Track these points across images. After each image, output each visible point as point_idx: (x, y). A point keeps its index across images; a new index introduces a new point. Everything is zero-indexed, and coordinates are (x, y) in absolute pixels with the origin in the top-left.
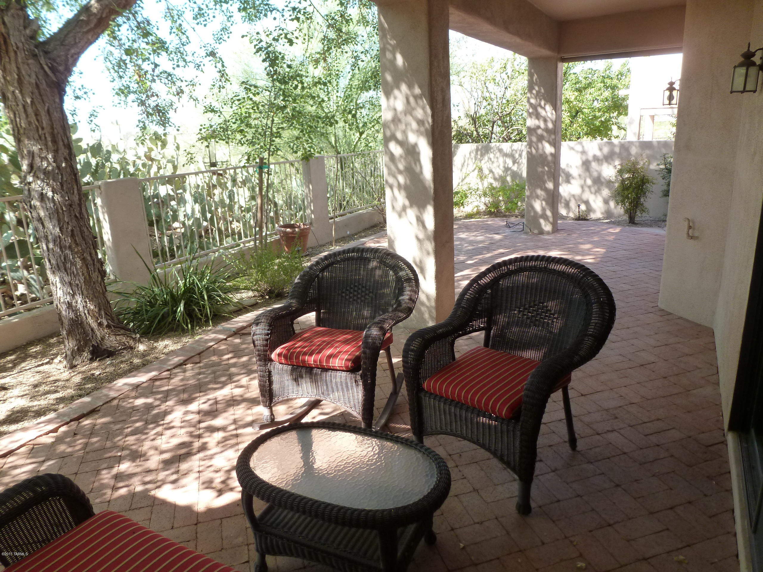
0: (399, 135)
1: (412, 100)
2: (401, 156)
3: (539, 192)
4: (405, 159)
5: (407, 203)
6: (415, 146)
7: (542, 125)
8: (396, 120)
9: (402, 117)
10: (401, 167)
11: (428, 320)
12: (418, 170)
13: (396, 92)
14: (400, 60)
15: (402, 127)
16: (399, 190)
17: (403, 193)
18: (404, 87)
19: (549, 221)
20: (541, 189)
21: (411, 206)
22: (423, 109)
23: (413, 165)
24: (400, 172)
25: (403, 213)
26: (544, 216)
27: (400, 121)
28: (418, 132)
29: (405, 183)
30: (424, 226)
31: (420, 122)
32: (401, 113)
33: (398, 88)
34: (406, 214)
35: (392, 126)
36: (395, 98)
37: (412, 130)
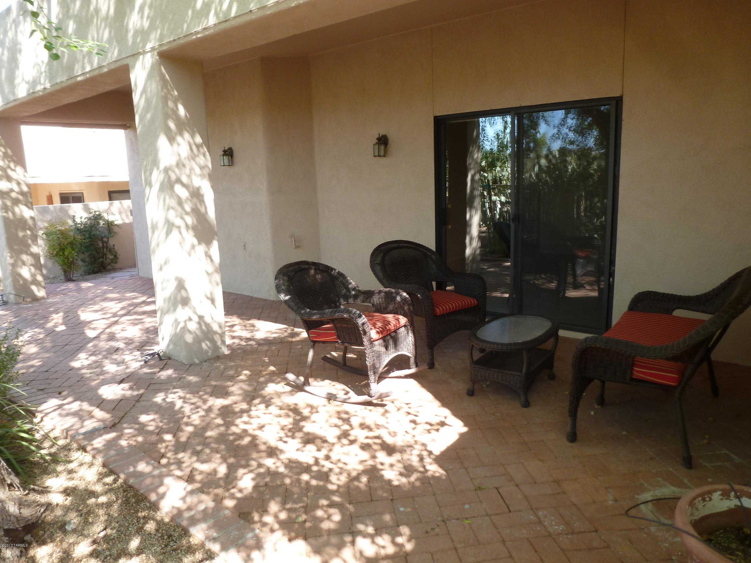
0: (184, 179)
1: (194, 148)
2: (187, 199)
3: (25, 257)
4: (191, 201)
5: (195, 241)
6: (198, 189)
7: (16, 188)
8: (180, 165)
9: (186, 162)
10: (188, 208)
11: (220, 346)
12: (203, 210)
13: (179, 139)
14: (182, 111)
15: (187, 171)
16: (187, 230)
17: (191, 233)
18: (187, 135)
19: (41, 285)
20: (27, 254)
21: (200, 243)
22: (204, 155)
23: (199, 206)
24: (187, 213)
25: (193, 252)
26: (35, 282)
27: (184, 166)
28: (202, 176)
29: (193, 223)
30: (212, 260)
31: (202, 168)
32: (185, 158)
33: (181, 135)
34: (195, 252)
35: (177, 170)
36: (179, 144)
37: (196, 174)
